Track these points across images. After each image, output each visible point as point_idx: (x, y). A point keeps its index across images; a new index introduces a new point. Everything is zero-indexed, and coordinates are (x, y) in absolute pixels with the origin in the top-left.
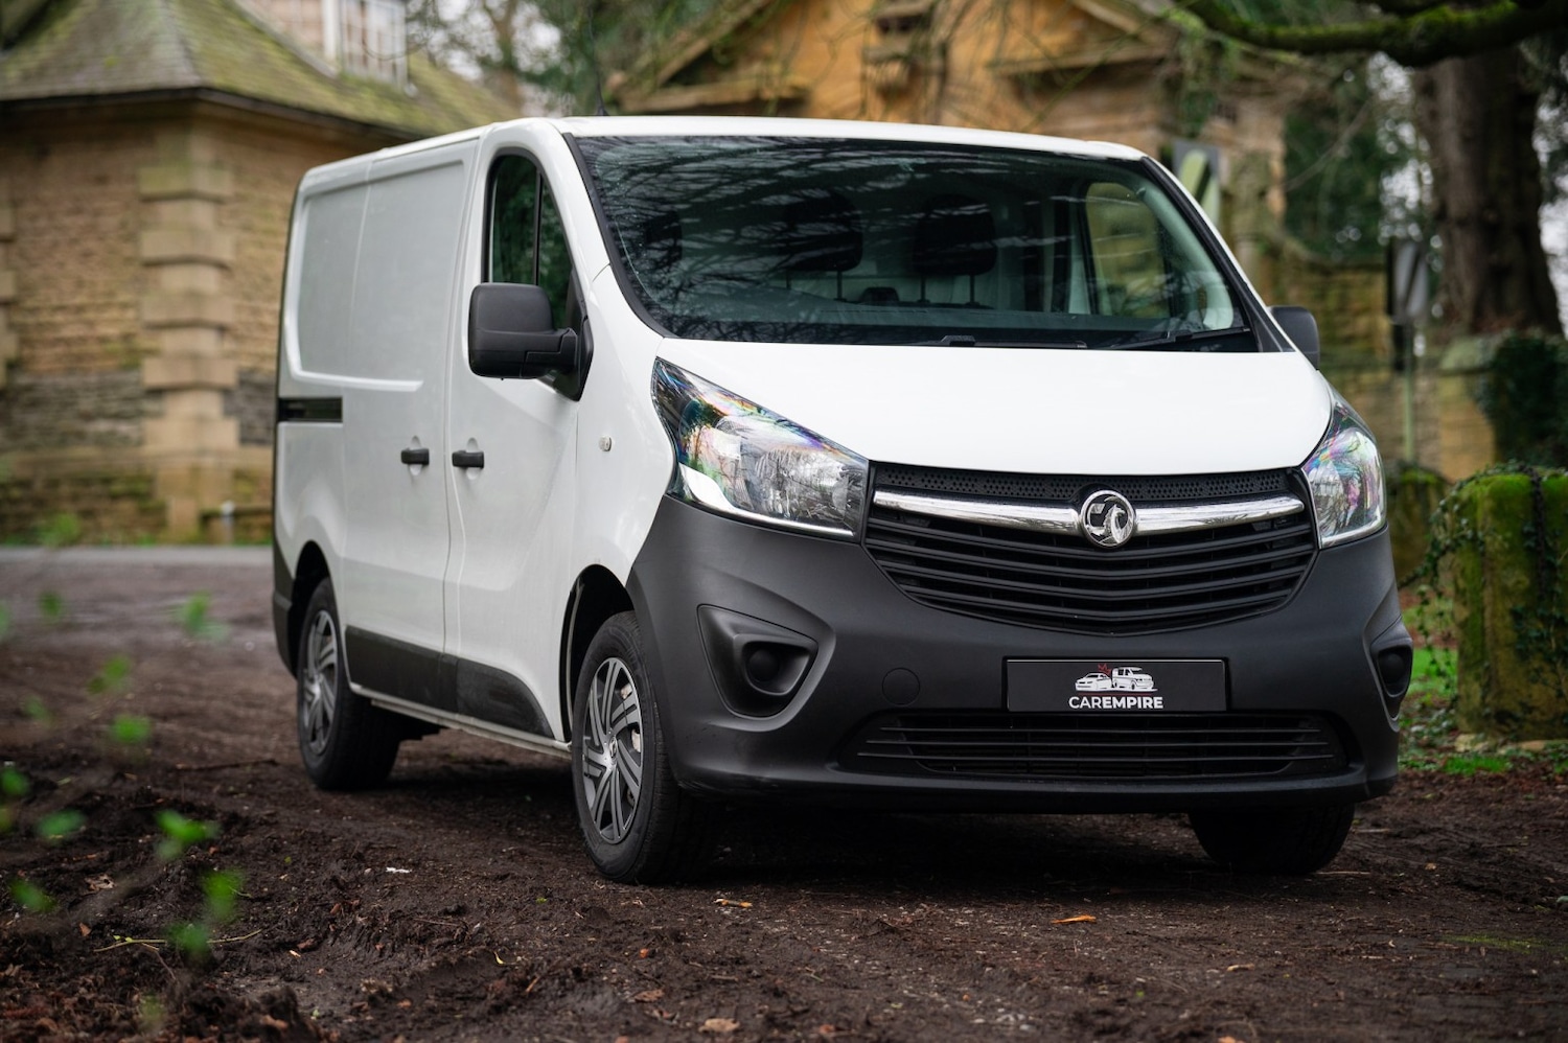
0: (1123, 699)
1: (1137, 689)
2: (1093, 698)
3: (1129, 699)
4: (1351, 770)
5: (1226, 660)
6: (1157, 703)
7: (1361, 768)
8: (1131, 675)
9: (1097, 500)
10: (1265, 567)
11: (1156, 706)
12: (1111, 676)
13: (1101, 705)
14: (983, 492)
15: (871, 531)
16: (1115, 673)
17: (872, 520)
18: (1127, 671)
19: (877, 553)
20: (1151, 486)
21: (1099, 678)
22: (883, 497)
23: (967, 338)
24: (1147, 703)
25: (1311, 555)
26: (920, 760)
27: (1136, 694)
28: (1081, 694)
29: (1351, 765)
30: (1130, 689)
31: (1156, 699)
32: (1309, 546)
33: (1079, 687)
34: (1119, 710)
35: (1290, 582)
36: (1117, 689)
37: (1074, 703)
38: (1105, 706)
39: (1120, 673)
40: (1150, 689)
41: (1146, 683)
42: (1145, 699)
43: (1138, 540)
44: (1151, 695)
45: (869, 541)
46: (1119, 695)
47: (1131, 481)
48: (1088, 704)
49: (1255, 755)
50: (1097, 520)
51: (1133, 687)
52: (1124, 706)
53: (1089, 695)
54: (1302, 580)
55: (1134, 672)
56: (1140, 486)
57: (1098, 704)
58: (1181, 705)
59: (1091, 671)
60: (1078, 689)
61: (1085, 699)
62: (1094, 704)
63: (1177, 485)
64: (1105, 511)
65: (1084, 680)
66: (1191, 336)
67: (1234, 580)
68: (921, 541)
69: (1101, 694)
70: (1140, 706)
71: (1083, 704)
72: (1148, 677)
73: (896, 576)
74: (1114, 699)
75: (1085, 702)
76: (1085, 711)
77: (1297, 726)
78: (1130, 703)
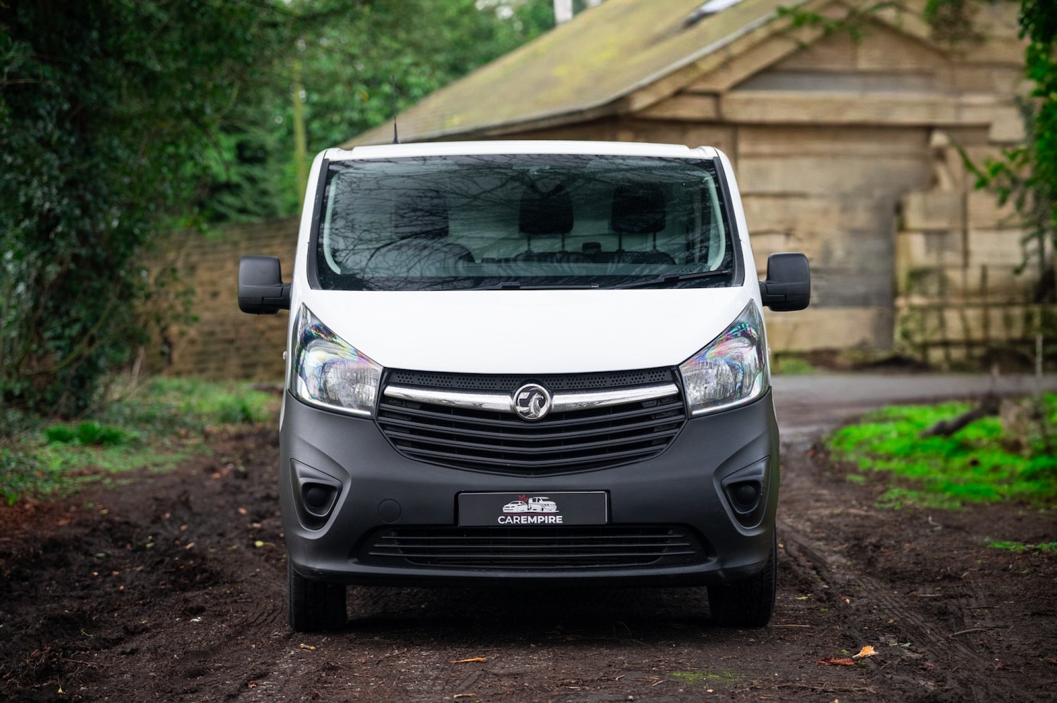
0: (535, 517)
1: (545, 511)
2: (515, 517)
3: (539, 517)
4: (709, 561)
5: (608, 491)
6: (559, 520)
7: (714, 560)
8: (541, 502)
10: (651, 430)
11: (558, 522)
12: (527, 503)
13: (520, 521)
14: (455, 386)
15: (381, 412)
16: (530, 501)
17: (383, 405)
18: (539, 500)
19: (384, 426)
20: (569, 380)
21: (519, 504)
22: (391, 391)
23: (515, 284)
24: (551, 520)
25: (683, 422)
26: (406, 557)
27: (544, 514)
28: (507, 515)
29: (709, 558)
30: (539, 510)
31: (558, 517)
32: (682, 416)
33: (505, 510)
34: (532, 525)
35: (667, 440)
36: (532, 511)
37: (502, 520)
38: (523, 522)
39: (534, 501)
40: (554, 511)
41: (551, 507)
42: (550, 517)
43: (553, 414)
44: (555, 514)
45: (380, 418)
46: (533, 515)
47: (549, 377)
48: (511, 521)
49: (635, 552)
50: (525, 403)
51: (543, 509)
52: (536, 522)
53: (512, 515)
54: (674, 438)
55: (544, 500)
56: (562, 380)
57: (518, 521)
58: (577, 520)
59: (514, 499)
60: (505, 511)
61: (509, 517)
62: (515, 521)
63: (588, 379)
64: (530, 397)
65: (509, 505)
66: (678, 277)
67: (623, 439)
68: (415, 418)
69: (520, 514)
70: (546, 522)
71: (507, 521)
72: (553, 503)
73: (396, 441)
74: (529, 518)
75: (509, 520)
76: (509, 525)
77: (666, 534)
78: (540, 520)
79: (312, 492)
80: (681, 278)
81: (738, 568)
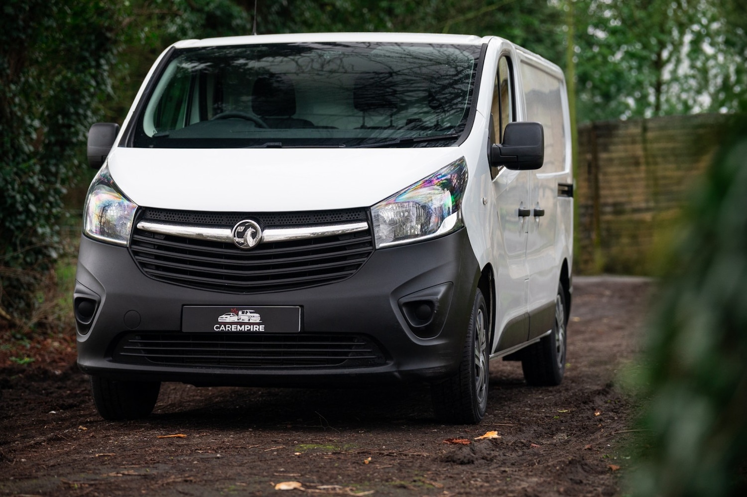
0: (243, 326)
1: (251, 321)
2: (227, 326)
3: (246, 326)
4: (386, 364)
5: (302, 306)
6: (261, 328)
7: (392, 363)
8: (249, 314)
9: (240, 225)
10: (344, 258)
11: (260, 330)
12: (238, 315)
13: (231, 329)
14: (192, 221)
15: (133, 242)
16: (240, 313)
17: (136, 236)
18: (247, 312)
19: (136, 253)
20: (281, 217)
21: (231, 315)
22: (142, 225)
23: (277, 144)
24: (256, 328)
25: (370, 253)
26: (146, 356)
27: (250, 324)
28: (221, 324)
29: (387, 362)
30: (246, 321)
31: (261, 326)
32: (371, 248)
33: (220, 320)
34: (241, 332)
35: (357, 266)
36: (241, 321)
37: (217, 328)
38: (233, 330)
39: (243, 313)
40: (258, 321)
41: (256, 318)
42: (255, 326)
43: (262, 245)
44: (259, 324)
45: (133, 247)
46: (241, 324)
47: (264, 215)
48: (224, 329)
50: (241, 235)
51: (249, 320)
52: (243, 330)
53: (225, 324)
54: (363, 265)
55: (251, 313)
57: (229, 329)
58: (276, 329)
59: (226, 312)
60: (219, 321)
61: (223, 326)
62: (227, 328)
63: (296, 217)
64: (245, 230)
65: (223, 316)
66: (413, 140)
67: (319, 265)
68: (160, 247)
69: (232, 323)
70: (252, 330)
71: (221, 329)
72: (258, 315)
73: (144, 265)
74: (238, 326)
75: (222, 328)
76: (222, 332)
77: (352, 341)
78: (246, 328)
79: (82, 304)
80: (415, 140)
81: (412, 370)
